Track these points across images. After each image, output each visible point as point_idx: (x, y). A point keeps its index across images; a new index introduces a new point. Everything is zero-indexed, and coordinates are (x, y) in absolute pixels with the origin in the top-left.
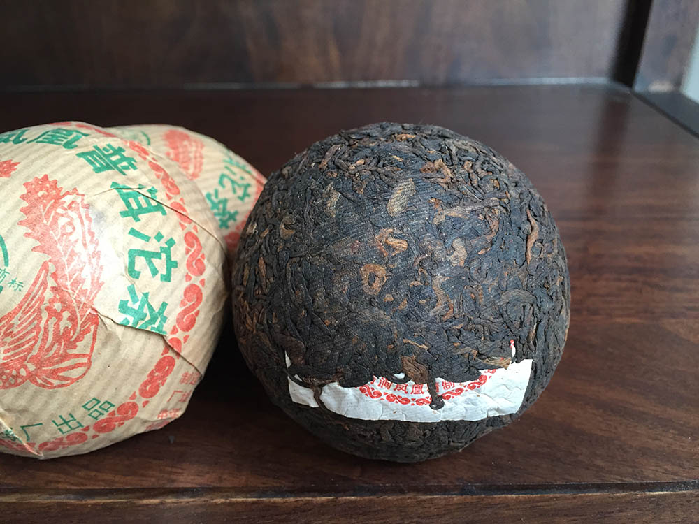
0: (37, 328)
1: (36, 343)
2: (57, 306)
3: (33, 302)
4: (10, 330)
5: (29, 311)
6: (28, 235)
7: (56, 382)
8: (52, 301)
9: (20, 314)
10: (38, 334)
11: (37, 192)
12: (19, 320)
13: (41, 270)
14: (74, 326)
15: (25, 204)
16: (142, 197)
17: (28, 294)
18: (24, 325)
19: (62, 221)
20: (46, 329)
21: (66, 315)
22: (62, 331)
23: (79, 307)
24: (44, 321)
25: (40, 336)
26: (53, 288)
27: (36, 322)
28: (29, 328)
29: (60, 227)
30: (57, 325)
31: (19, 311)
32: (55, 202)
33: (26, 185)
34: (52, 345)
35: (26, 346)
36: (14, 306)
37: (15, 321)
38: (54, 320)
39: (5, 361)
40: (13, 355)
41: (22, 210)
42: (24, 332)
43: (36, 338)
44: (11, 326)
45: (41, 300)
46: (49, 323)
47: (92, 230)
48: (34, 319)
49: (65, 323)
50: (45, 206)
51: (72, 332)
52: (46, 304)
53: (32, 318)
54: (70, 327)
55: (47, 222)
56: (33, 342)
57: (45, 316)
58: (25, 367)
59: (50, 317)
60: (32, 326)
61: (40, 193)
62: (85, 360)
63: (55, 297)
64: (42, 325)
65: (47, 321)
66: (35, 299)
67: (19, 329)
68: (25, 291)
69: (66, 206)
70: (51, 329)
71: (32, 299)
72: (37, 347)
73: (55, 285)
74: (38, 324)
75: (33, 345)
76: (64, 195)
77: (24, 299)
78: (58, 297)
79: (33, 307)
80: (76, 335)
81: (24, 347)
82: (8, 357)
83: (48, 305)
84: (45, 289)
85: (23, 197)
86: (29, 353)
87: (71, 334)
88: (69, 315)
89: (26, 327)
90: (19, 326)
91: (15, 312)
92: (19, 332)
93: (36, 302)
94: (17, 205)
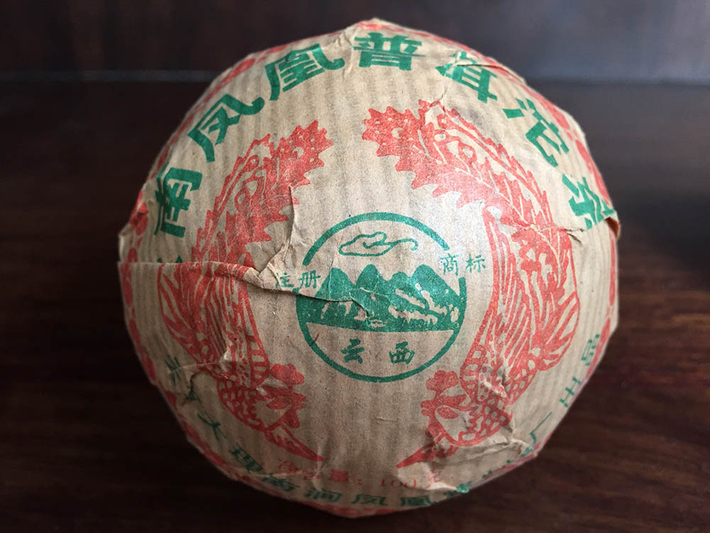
0: (524, 298)
1: (530, 318)
2: (531, 254)
3: (506, 269)
4: (500, 325)
5: (508, 284)
8: (523, 253)
9: (501, 297)
10: (528, 305)
12: (504, 304)
17: (496, 266)
18: (511, 306)
20: (532, 292)
21: (542, 258)
22: (546, 283)
23: (549, 239)
24: (526, 284)
25: (531, 307)
26: (514, 236)
27: (520, 292)
28: (518, 306)
30: (540, 279)
31: (498, 293)
35: (524, 330)
36: (491, 290)
37: (501, 309)
38: (534, 274)
39: (512, 366)
40: (515, 353)
42: (515, 315)
43: (528, 314)
44: (499, 319)
45: (512, 260)
46: (532, 282)
48: (517, 289)
49: (546, 269)
51: (555, 276)
52: (519, 260)
53: (514, 291)
54: (551, 272)
56: (528, 319)
57: (524, 276)
58: (531, 357)
59: (529, 274)
60: (519, 300)
63: (522, 245)
64: (527, 292)
65: (530, 281)
66: (506, 264)
67: (509, 316)
68: (489, 262)
70: (537, 288)
71: (503, 267)
72: (533, 322)
73: (514, 230)
74: (524, 293)
75: (529, 323)
77: (495, 273)
78: (525, 243)
79: (509, 275)
80: (559, 276)
81: (523, 333)
82: (512, 359)
83: (522, 260)
86: (529, 336)
87: (556, 279)
88: (546, 256)
89: (514, 307)
90: (507, 311)
91: (496, 299)
92: (511, 319)
93: (509, 266)
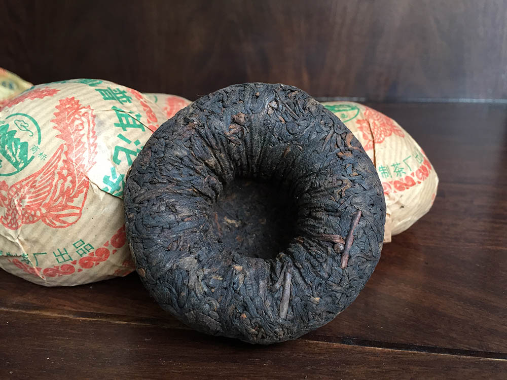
0: (51, 185)
1: (48, 195)
2: (65, 172)
3: (51, 167)
4: (34, 184)
5: (47, 173)
6: (55, 128)
7: (58, 224)
8: (62, 169)
9: (41, 174)
10: (51, 188)
11: (66, 105)
12: (41, 178)
13: (59, 149)
14: (74, 187)
15: (57, 111)
16: (131, 118)
17: (48, 163)
18: (43, 182)
19: (77, 122)
20: (56, 186)
21: (69, 178)
22: (65, 189)
23: (78, 175)
24: (55, 181)
25: (52, 191)
26: (64, 160)
27: (51, 181)
28: (46, 184)
29: (75, 125)
30: (63, 184)
31: (41, 172)
32: (75, 112)
33: (60, 101)
34: (59, 198)
35: (43, 196)
36: (39, 169)
37: (38, 178)
38: (62, 181)
39: (29, 204)
40: (34, 201)
41: (55, 114)
42: (42, 187)
43: (49, 191)
44: (35, 181)
45: (56, 167)
46: (58, 182)
47: (94, 130)
48: (50, 178)
49: (68, 184)
50: (69, 113)
51: (72, 190)
52: (58, 170)
53: (48, 178)
54: (71, 187)
55: (68, 121)
56: (47, 194)
57: (57, 177)
58: (40, 210)
59: (60, 179)
60: (48, 183)
61: (68, 106)
62: (78, 211)
63: (64, 166)
64: (54, 183)
65: (58, 181)
66: (52, 166)
67: (40, 184)
68: (47, 160)
69: (81, 114)
70: (59, 187)
71: (51, 166)
72: (49, 198)
73: (65, 159)
74: (52, 182)
75: (47, 196)
76: (81, 108)
77: (46, 165)
78: (66, 166)
79: (50, 170)
80: (74, 193)
81: (41, 196)
82: (31, 202)
83: (60, 171)
84: (59, 161)
85: (57, 107)
86: (44, 201)
87: (71, 192)
88: (71, 179)
89: (44, 183)
90: (40, 182)
91: (39, 173)
92: (39, 186)
93: (53, 168)
94: (53, 110)
